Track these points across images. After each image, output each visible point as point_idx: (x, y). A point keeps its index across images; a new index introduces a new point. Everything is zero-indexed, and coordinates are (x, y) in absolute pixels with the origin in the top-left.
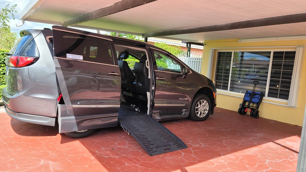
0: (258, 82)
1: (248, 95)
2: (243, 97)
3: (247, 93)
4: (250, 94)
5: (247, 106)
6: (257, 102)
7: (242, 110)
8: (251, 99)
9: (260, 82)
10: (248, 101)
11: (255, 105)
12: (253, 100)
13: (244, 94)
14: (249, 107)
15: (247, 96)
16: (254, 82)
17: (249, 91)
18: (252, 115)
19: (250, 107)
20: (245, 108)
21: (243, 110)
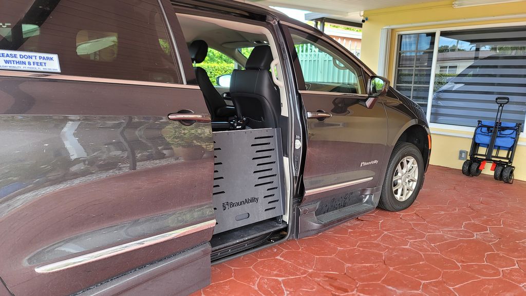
0: (508, 99)
1: (484, 130)
2: (472, 137)
3: (480, 125)
4: (489, 128)
5: (485, 158)
6: (510, 146)
7: (472, 166)
8: (493, 141)
9: (512, 98)
10: (484, 145)
11: (503, 154)
12: (499, 142)
13: (473, 130)
14: (488, 158)
15: (483, 134)
16: (497, 99)
17: (485, 122)
18: (499, 177)
19: (493, 159)
20: (479, 162)
21: (475, 166)
